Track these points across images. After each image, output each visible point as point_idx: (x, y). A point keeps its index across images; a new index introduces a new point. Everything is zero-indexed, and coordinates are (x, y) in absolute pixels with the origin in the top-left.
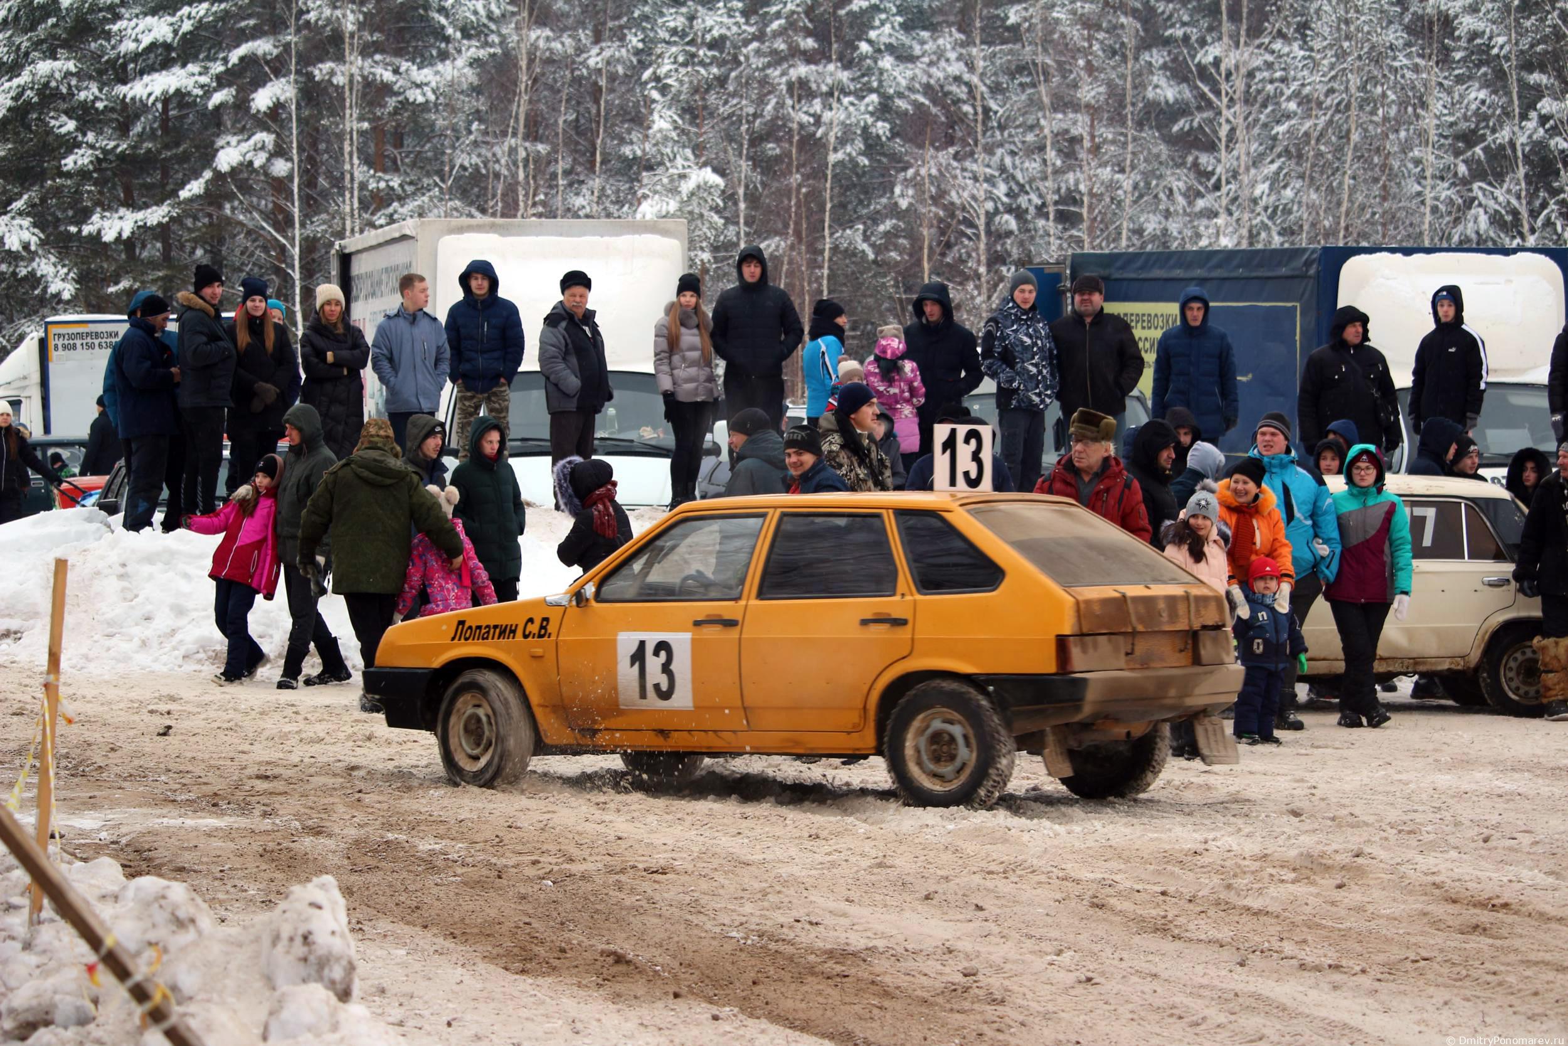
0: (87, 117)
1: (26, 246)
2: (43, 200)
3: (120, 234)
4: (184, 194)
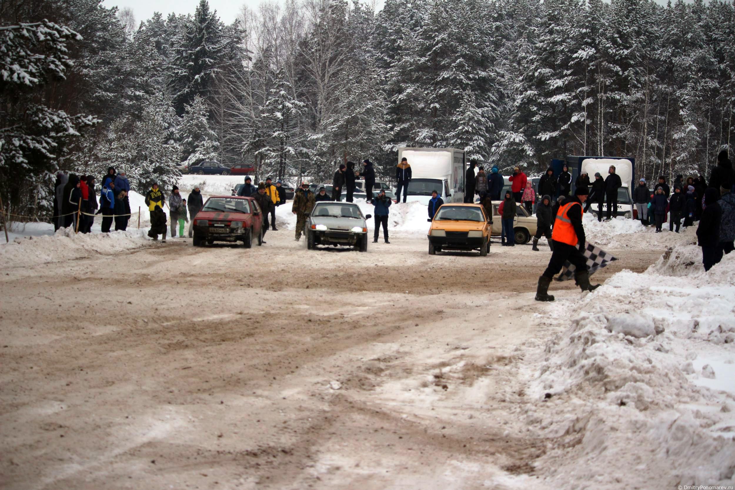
0: (540, 106)
1: (521, 141)
2: (528, 129)
3: (546, 138)
4: (562, 128)
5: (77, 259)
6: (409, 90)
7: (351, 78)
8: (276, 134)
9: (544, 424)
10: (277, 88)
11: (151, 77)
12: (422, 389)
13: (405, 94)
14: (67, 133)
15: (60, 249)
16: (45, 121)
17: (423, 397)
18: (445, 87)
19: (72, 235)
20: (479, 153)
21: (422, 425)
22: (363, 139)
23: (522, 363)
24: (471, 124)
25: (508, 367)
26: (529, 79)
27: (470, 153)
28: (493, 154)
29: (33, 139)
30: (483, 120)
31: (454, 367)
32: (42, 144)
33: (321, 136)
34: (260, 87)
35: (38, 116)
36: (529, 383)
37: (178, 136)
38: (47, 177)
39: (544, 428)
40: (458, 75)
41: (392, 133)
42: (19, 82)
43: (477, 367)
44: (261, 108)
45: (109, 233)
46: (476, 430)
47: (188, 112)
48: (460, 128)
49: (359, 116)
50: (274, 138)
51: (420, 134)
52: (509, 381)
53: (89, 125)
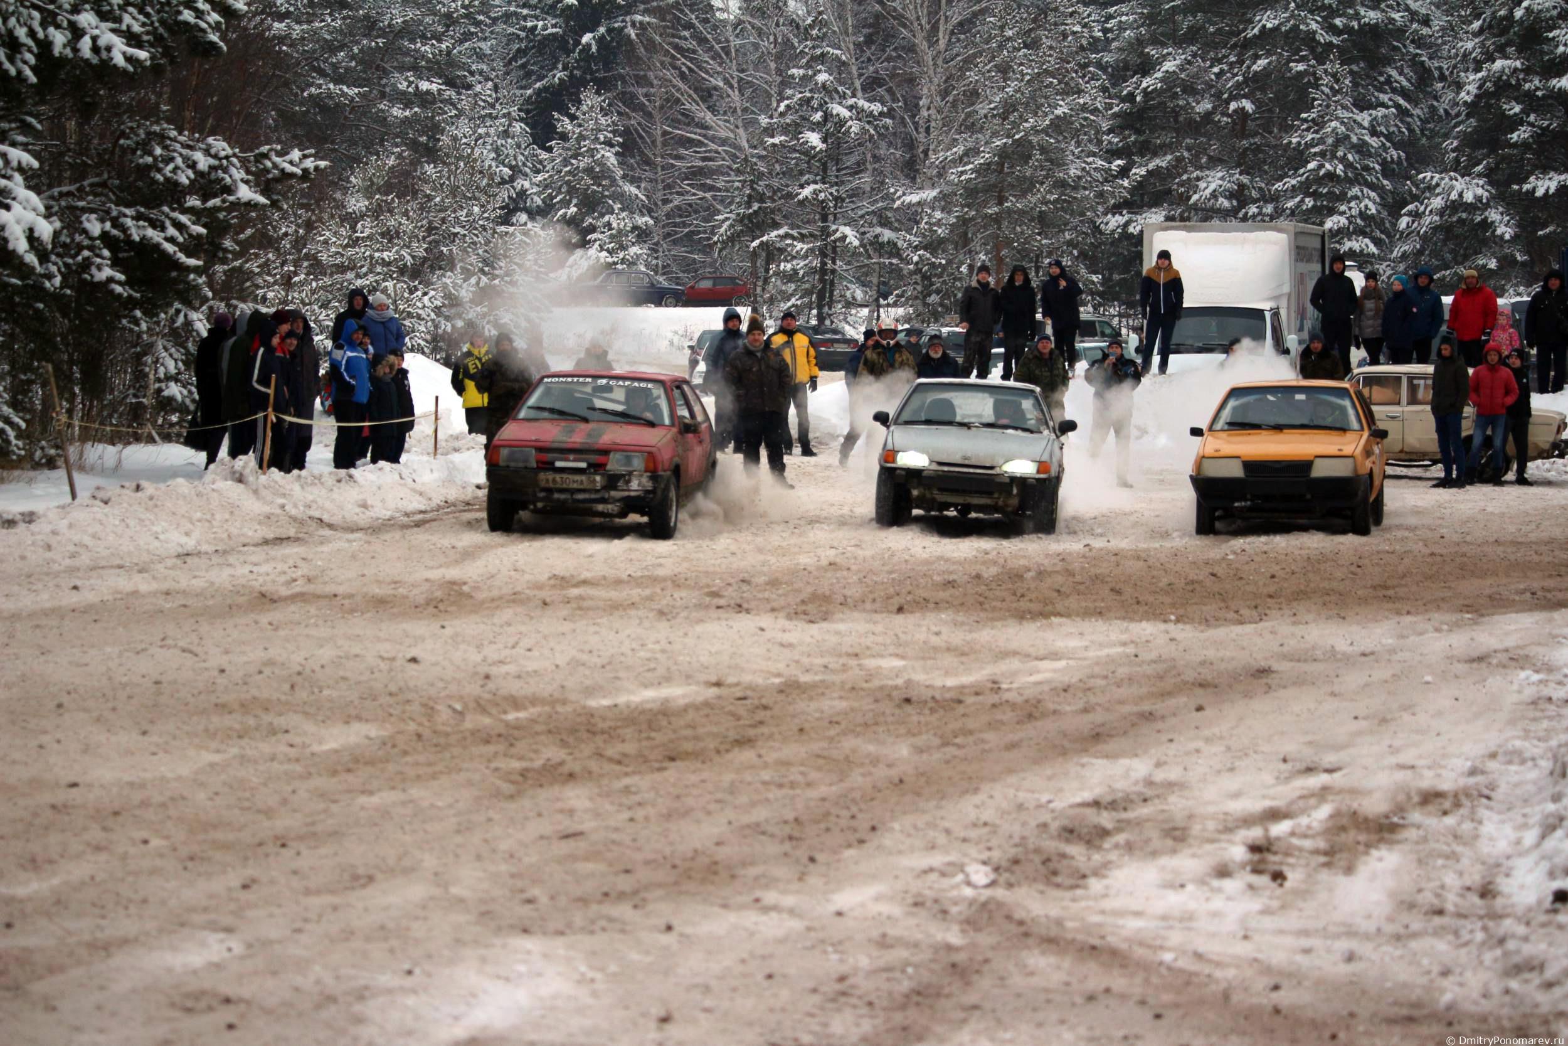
0: (1531, 102)
1: (1479, 199)
2: (1497, 164)
3: (1547, 190)
5: (266, 542)
6: (1169, 66)
7: (1009, 33)
8: (807, 192)
9: (1550, 973)
10: (808, 66)
11: (461, 42)
12: (1216, 883)
13: (1159, 75)
14: (231, 198)
15: (218, 517)
16: (171, 166)
17: (1218, 903)
18: (1269, 54)
19: (251, 479)
20: (1364, 234)
21: (1217, 982)
22: (1046, 202)
23: (1488, 808)
24: (1340, 154)
25: (1450, 821)
26: (1499, 27)
27: (1340, 234)
28: (1405, 236)
29: (138, 217)
30: (1374, 142)
31: (1304, 821)
32: (163, 229)
33: (929, 194)
34: (760, 63)
35: (150, 153)
36: (1510, 863)
37: (538, 201)
38: (181, 319)
39: (1549, 985)
40: (1304, 21)
41: (1126, 183)
42: (95, 61)
43: (1366, 820)
44: (764, 120)
45: (352, 471)
46: (1364, 992)
47: (564, 137)
48: (1311, 166)
49: (1034, 139)
50: (801, 203)
51: (1202, 185)
52: (1454, 856)
53: (292, 175)
